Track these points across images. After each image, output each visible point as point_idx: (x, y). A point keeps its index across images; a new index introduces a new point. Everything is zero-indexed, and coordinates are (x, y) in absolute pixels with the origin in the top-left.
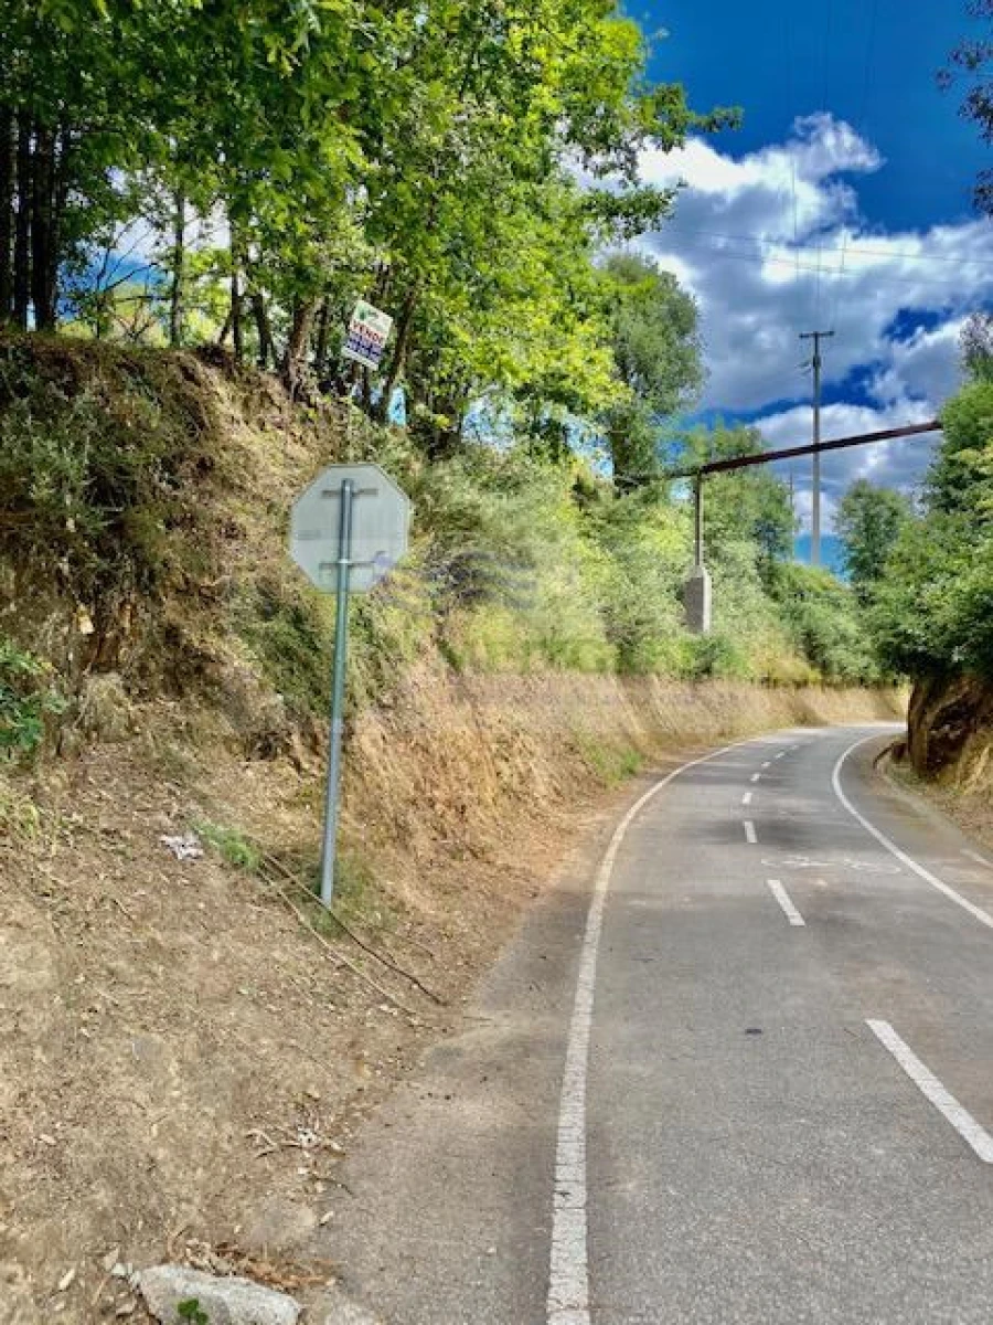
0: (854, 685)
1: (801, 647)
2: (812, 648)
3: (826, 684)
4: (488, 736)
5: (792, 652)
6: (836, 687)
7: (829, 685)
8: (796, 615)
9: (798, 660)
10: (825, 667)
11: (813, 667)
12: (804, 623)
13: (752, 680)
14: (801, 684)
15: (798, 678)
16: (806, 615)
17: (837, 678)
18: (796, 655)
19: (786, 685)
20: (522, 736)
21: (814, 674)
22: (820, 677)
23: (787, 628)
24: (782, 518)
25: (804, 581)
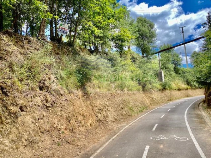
0: (198, 88)
1: (186, 82)
2: (188, 83)
3: (191, 89)
4: (96, 108)
5: (184, 84)
6: (194, 89)
7: (193, 89)
8: (184, 77)
9: (185, 85)
10: (191, 86)
11: (188, 86)
12: (186, 78)
13: (176, 89)
14: (187, 89)
15: (186, 88)
16: (186, 77)
17: (194, 87)
18: (185, 84)
19: (183, 90)
20: (107, 107)
21: (189, 87)
22: (190, 88)
23: (182, 79)
24: (179, 59)
25: (185, 71)
